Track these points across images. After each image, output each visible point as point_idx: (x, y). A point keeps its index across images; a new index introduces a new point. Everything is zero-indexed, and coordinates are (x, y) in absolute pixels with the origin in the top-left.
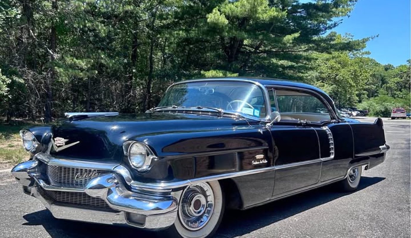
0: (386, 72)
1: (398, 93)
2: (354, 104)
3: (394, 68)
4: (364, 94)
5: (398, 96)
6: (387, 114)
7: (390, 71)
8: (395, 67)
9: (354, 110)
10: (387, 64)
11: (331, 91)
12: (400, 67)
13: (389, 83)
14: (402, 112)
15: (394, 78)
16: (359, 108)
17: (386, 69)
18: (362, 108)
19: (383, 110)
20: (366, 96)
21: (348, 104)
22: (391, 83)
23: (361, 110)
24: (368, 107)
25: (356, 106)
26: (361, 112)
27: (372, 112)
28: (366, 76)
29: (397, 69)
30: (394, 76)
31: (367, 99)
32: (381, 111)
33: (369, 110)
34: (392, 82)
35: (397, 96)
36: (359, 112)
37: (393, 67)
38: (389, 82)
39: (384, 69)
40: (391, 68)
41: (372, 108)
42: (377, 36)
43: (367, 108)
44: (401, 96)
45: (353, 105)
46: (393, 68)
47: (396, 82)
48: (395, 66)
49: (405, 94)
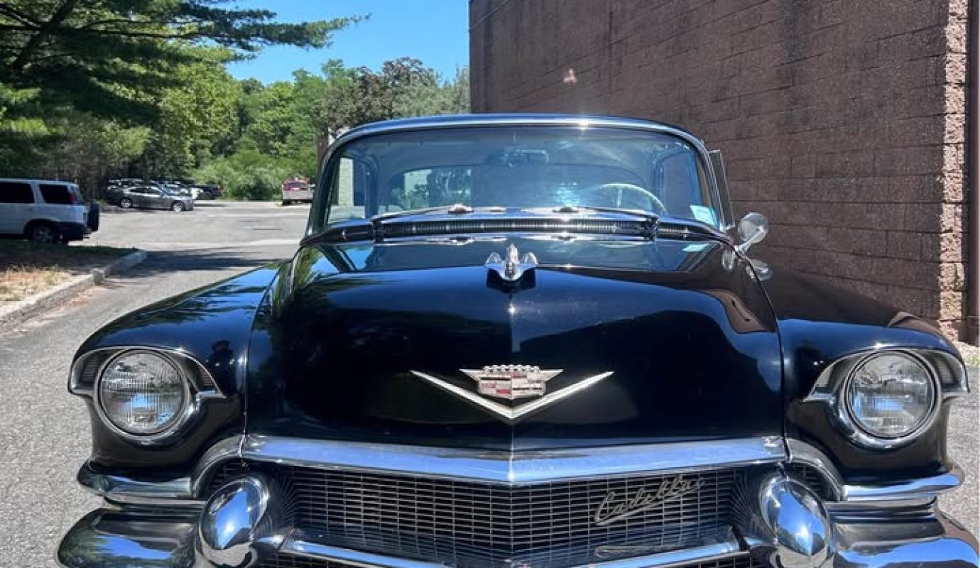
0: (247, 97)
1: (277, 144)
2: (186, 170)
3: (263, 87)
4: (203, 147)
5: (278, 152)
6: (260, 193)
7: (255, 94)
8: (265, 86)
9: (189, 184)
10: (248, 79)
11: (149, 139)
12: (276, 86)
13: (257, 123)
14: (303, 189)
15: (266, 110)
16: (198, 181)
17: (247, 90)
18: (204, 180)
19: (252, 184)
20: (207, 151)
21: (170, 171)
22: (261, 123)
23: (204, 185)
24: (219, 178)
25: (190, 176)
26: (205, 189)
27: (226, 189)
28: (223, 106)
29: (268, 89)
30: (265, 106)
31: (211, 158)
32: (248, 186)
33: (220, 183)
34: (262, 120)
35: (275, 151)
36: (202, 191)
37: (260, 84)
38: (257, 120)
39: (242, 90)
40: (256, 87)
41: (227, 180)
42: (367, 18)
43: (216, 179)
44: (285, 152)
45: (185, 173)
46: (261, 89)
47: (271, 120)
48: (264, 84)
49: (292, 148)
